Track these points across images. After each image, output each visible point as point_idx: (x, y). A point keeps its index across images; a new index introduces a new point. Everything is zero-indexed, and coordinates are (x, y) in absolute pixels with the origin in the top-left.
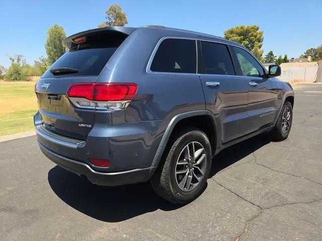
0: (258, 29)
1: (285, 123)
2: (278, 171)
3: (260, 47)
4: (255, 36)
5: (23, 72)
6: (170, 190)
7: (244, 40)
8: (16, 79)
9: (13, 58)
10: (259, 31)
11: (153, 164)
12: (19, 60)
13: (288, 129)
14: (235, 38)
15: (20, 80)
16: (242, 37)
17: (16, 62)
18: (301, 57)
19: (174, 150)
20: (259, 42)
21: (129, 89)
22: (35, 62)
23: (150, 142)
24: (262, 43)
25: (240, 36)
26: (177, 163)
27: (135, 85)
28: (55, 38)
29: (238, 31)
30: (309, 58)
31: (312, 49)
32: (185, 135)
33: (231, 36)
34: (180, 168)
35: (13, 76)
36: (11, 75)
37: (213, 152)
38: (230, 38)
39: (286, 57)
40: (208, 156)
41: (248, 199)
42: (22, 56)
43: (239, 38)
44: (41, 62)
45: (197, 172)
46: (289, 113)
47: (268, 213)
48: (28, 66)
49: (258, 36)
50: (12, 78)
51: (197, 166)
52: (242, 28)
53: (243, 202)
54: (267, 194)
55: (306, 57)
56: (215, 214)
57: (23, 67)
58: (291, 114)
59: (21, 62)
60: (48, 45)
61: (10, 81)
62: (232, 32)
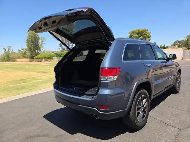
0: (147, 31)
1: (178, 84)
2: (181, 110)
3: (149, 40)
4: (147, 35)
5: (12, 56)
6: (134, 121)
7: (141, 37)
8: (7, 61)
9: (6, 48)
10: (148, 32)
11: (127, 107)
12: (9, 49)
13: (179, 87)
14: (136, 36)
15: (9, 61)
16: (139, 35)
17: (7, 50)
18: (171, 46)
19: (136, 100)
20: (149, 38)
21: (117, 70)
22: (19, 50)
23: (126, 95)
24: (150, 38)
25: (138, 34)
26: (137, 107)
27: (119, 68)
28: (32, 37)
29: (137, 32)
30: (177, 46)
31: (177, 41)
32: (140, 92)
33: (133, 34)
34: (138, 109)
35: (5, 59)
36: (4, 58)
37: (150, 99)
38: (133, 35)
39: (164, 46)
40: (148, 103)
41: (172, 125)
42: (10, 47)
43: (137, 36)
44: (22, 50)
45: (144, 111)
46: (179, 78)
47: (184, 132)
48: (15, 53)
49: (148, 34)
50: (5, 60)
51: (144, 108)
52: (139, 30)
53: (170, 127)
54: (180, 122)
55: (174, 45)
56: (158, 134)
57: (12, 53)
58: (180, 79)
59: (10, 50)
60: (28, 41)
61: (4, 62)
62: (133, 32)
